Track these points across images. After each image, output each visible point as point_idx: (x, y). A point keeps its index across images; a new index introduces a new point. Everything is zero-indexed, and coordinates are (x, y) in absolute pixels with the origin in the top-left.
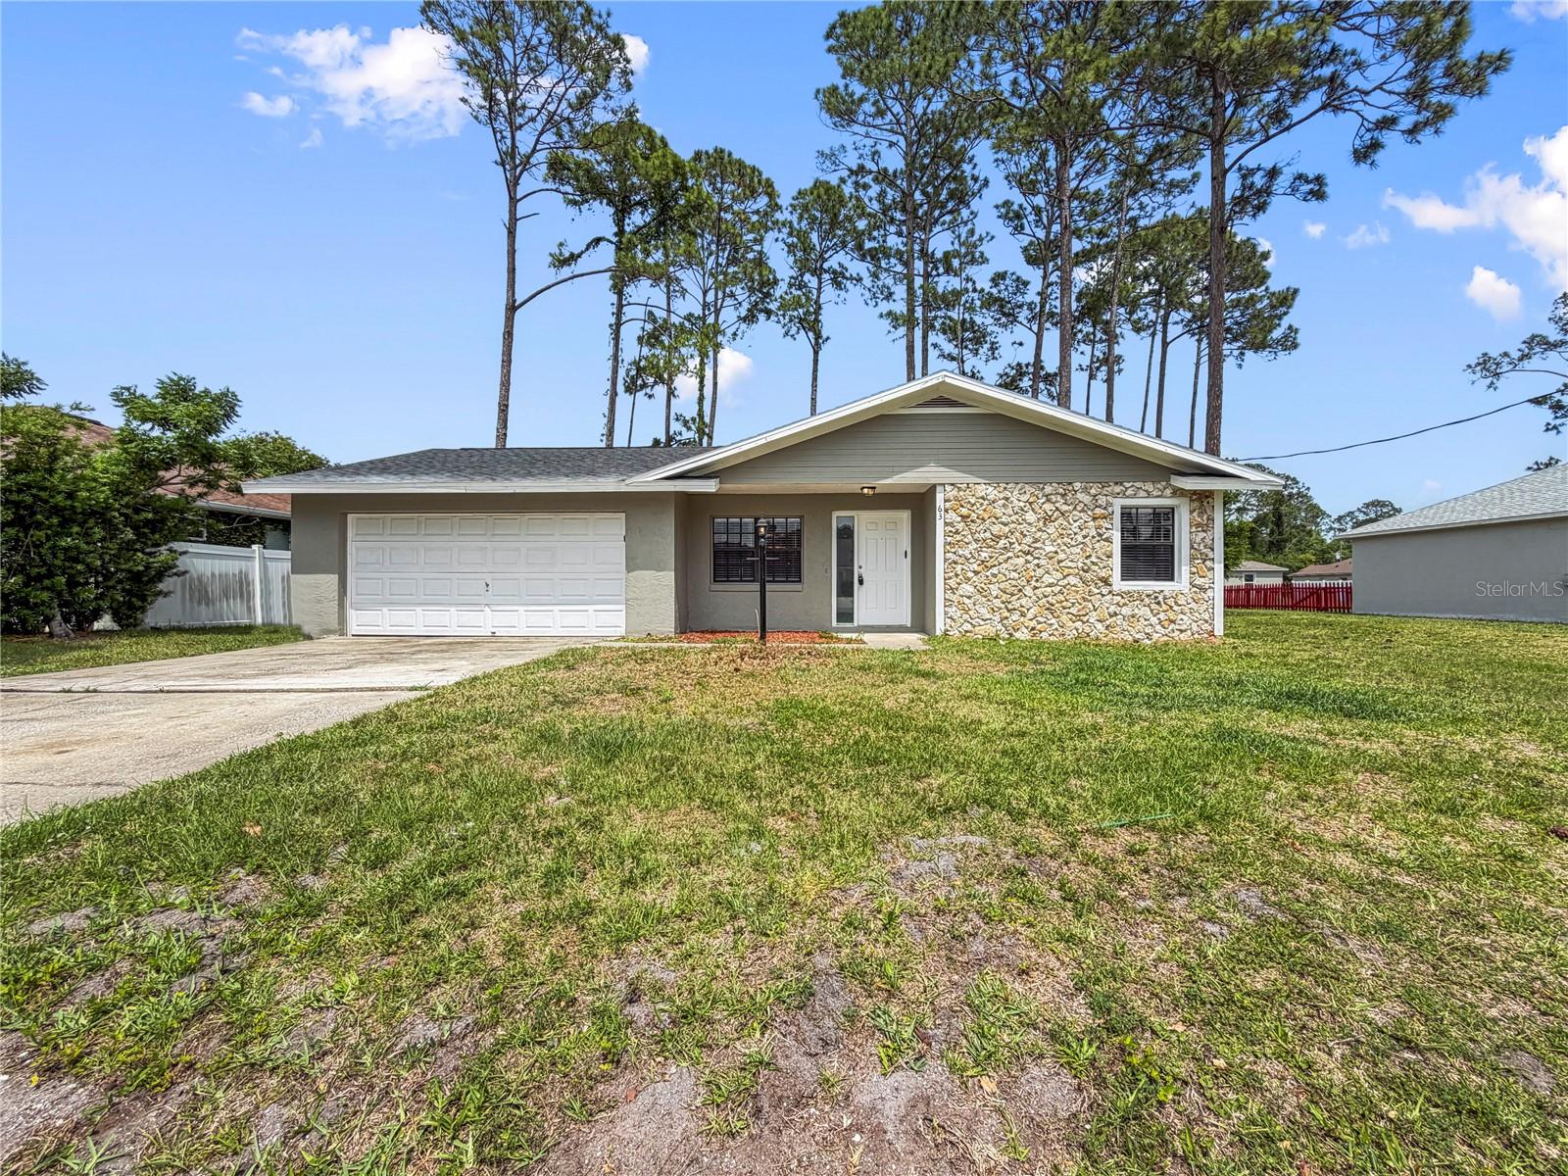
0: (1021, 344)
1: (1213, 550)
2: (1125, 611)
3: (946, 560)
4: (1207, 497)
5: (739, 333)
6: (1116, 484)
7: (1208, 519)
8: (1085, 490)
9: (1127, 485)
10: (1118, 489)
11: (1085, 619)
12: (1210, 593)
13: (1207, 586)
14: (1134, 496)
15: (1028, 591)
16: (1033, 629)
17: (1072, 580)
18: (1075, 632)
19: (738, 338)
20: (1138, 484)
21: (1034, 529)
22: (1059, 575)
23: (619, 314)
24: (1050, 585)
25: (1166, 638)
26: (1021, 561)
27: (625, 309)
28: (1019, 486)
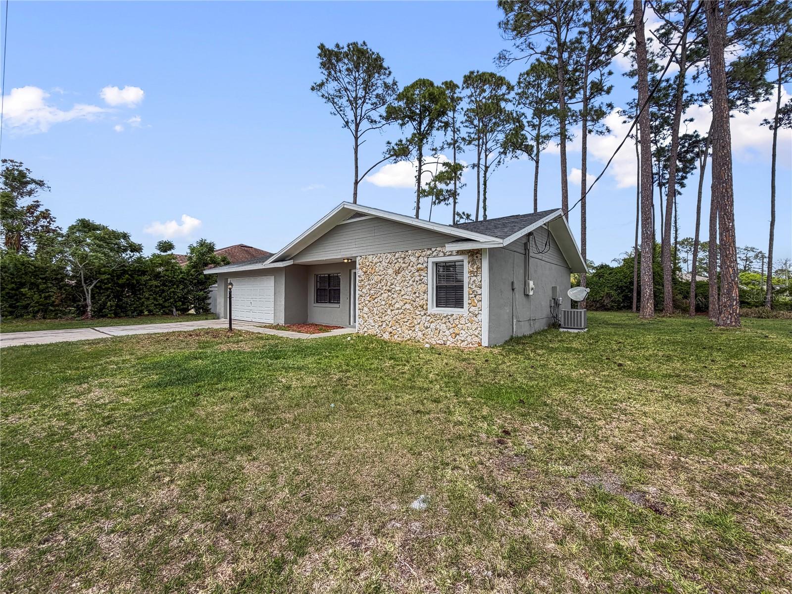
1: (481, 288)
2: (433, 326)
4: (477, 253)
5: (502, 160)
6: (428, 249)
7: (477, 268)
8: (413, 254)
9: (433, 249)
10: (429, 252)
11: (413, 329)
12: (479, 317)
13: (477, 313)
14: (437, 256)
15: (389, 312)
16: (391, 333)
17: (408, 306)
18: (408, 336)
19: (501, 164)
20: (438, 249)
21: (391, 278)
22: (402, 304)
23: (420, 170)
24: (398, 309)
25: (453, 345)
26: (386, 295)
27: (422, 167)
28: (385, 255)
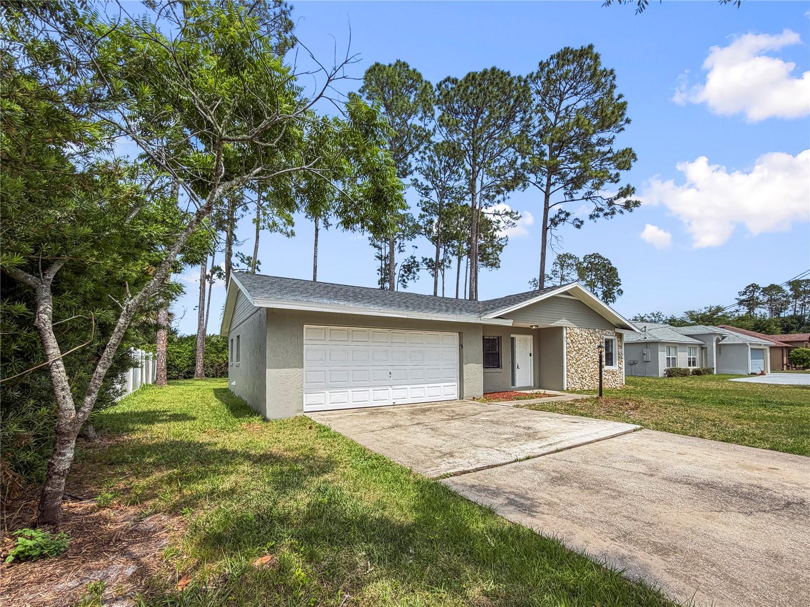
0: (416, 247)
2: (607, 377)
3: (567, 358)
6: (604, 330)
8: (599, 332)
9: (607, 331)
15: (587, 371)
16: (588, 385)
18: (597, 386)
21: (588, 346)
22: (593, 364)
24: (592, 368)
26: (585, 359)
28: (584, 329)
